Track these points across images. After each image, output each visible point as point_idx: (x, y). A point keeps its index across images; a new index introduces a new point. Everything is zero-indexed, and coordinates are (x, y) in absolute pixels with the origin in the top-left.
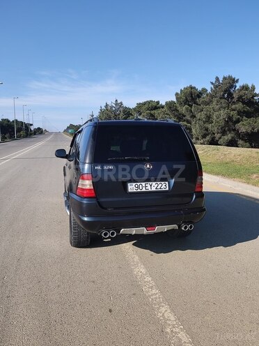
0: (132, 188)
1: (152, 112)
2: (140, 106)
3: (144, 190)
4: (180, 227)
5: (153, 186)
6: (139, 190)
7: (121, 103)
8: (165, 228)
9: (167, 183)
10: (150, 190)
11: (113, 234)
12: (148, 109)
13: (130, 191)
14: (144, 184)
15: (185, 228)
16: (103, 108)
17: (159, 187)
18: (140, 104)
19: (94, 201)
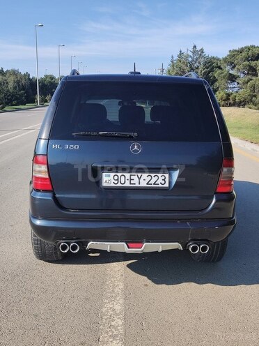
0: (108, 180)
1: (253, 64)
2: (234, 54)
3: (127, 184)
4: (185, 246)
5: (144, 180)
6: (119, 185)
7: (202, 51)
8: (159, 247)
9: (167, 175)
10: (137, 185)
11: (74, 248)
12: (247, 59)
13: (104, 184)
14: (128, 175)
15: (195, 249)
16: (176, 58)
17: (152, 182)
18: (234, 51)
19: (48, 197)
